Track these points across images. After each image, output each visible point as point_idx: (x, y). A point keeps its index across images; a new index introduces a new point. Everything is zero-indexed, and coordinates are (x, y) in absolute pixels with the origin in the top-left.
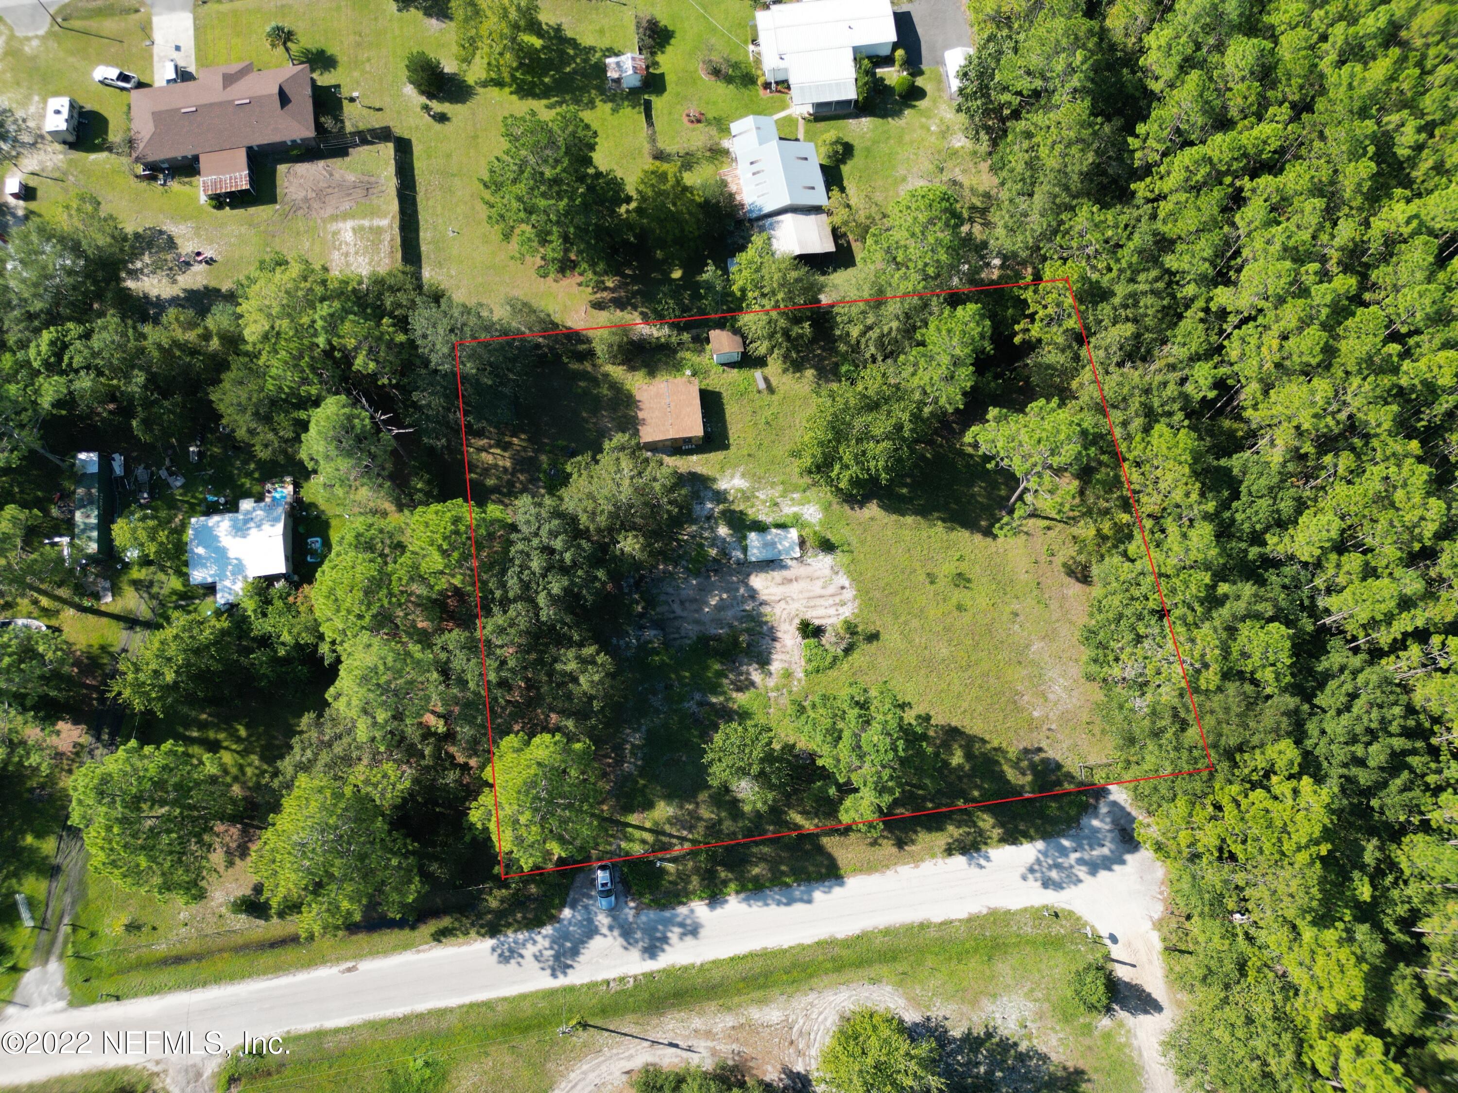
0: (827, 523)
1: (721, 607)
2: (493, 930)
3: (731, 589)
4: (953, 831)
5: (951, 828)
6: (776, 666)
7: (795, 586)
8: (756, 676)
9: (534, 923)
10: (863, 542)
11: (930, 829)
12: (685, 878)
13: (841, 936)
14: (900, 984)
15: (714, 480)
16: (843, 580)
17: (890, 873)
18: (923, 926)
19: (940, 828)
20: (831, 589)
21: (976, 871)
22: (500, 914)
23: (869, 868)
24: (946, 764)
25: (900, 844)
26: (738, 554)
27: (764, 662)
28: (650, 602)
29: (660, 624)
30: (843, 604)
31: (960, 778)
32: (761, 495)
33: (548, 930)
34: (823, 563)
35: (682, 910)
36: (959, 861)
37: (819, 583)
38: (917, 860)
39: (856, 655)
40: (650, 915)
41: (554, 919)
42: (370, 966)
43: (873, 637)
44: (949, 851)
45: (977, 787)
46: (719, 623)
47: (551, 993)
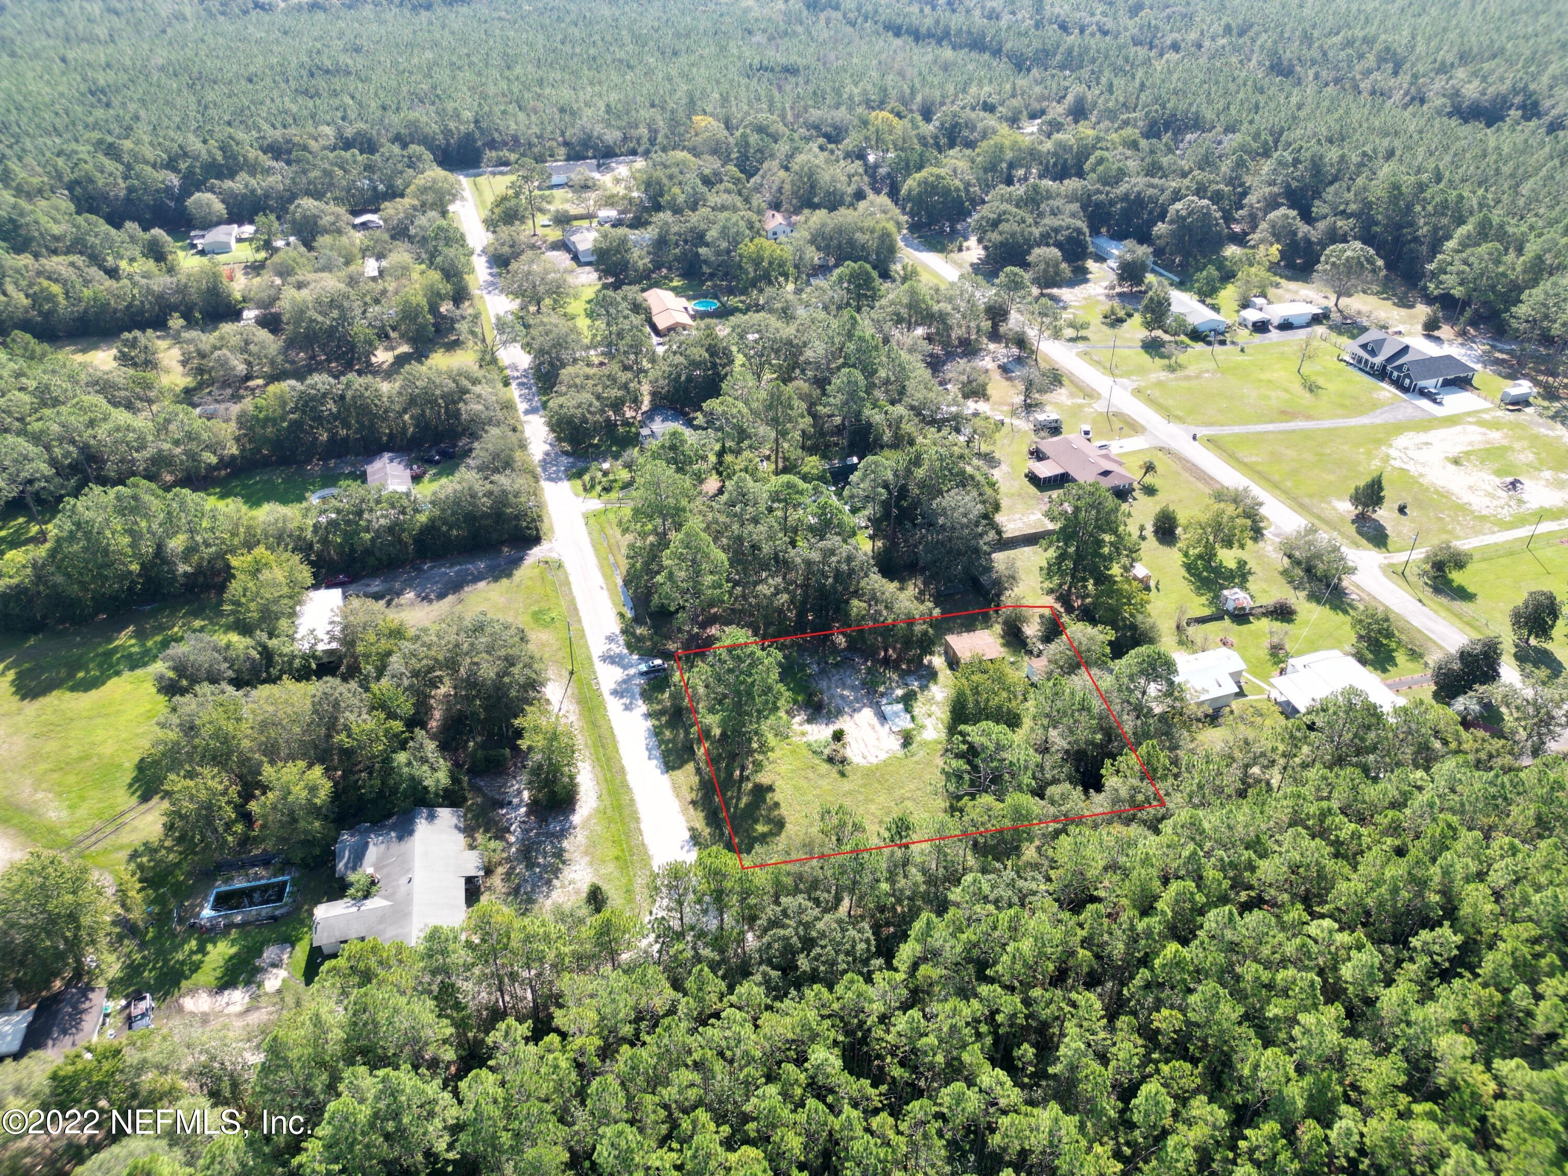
0: (925, 744)
1: (842, 697)
2: (624, 632)
3: (857, 700)
4: (707, 831)
5: (708, 830)
6: (807, 727)
7: (870, 732)
8: (797, 719)
9: (629, 645)
10: (916, 762)
11: (707, 818)
12: (659, 702)
13: (628, 777)
14: (597, 810)
15: (936, 683)
16: (883, 756)
17: (673, 798)
18: (637, 820)
19: (707, 824)
20: (874, 751)
21: (680, 844)
22: (633, 634)
23: (676, 788)
24: (756, 821)
25: (693, 803)
26: (884, 701)
27: (809, 721)
28: (837, 665)
29: (822, 672)
30: (865, 758)
31: (747, 831)
32: (934, 708)
33: (625, 651)
34: (895, 744)
35: (640, 702)
36: (687, 835)
37: (876, 743)
38: (684, 811)
39: (825, 767)
40: (637, 690)
41: (631, 653)
42: (605, 594)
43: (843, 774)
44: (692, 829)
45: (742, 843)
46: (832, 697)
47: (590, 658)
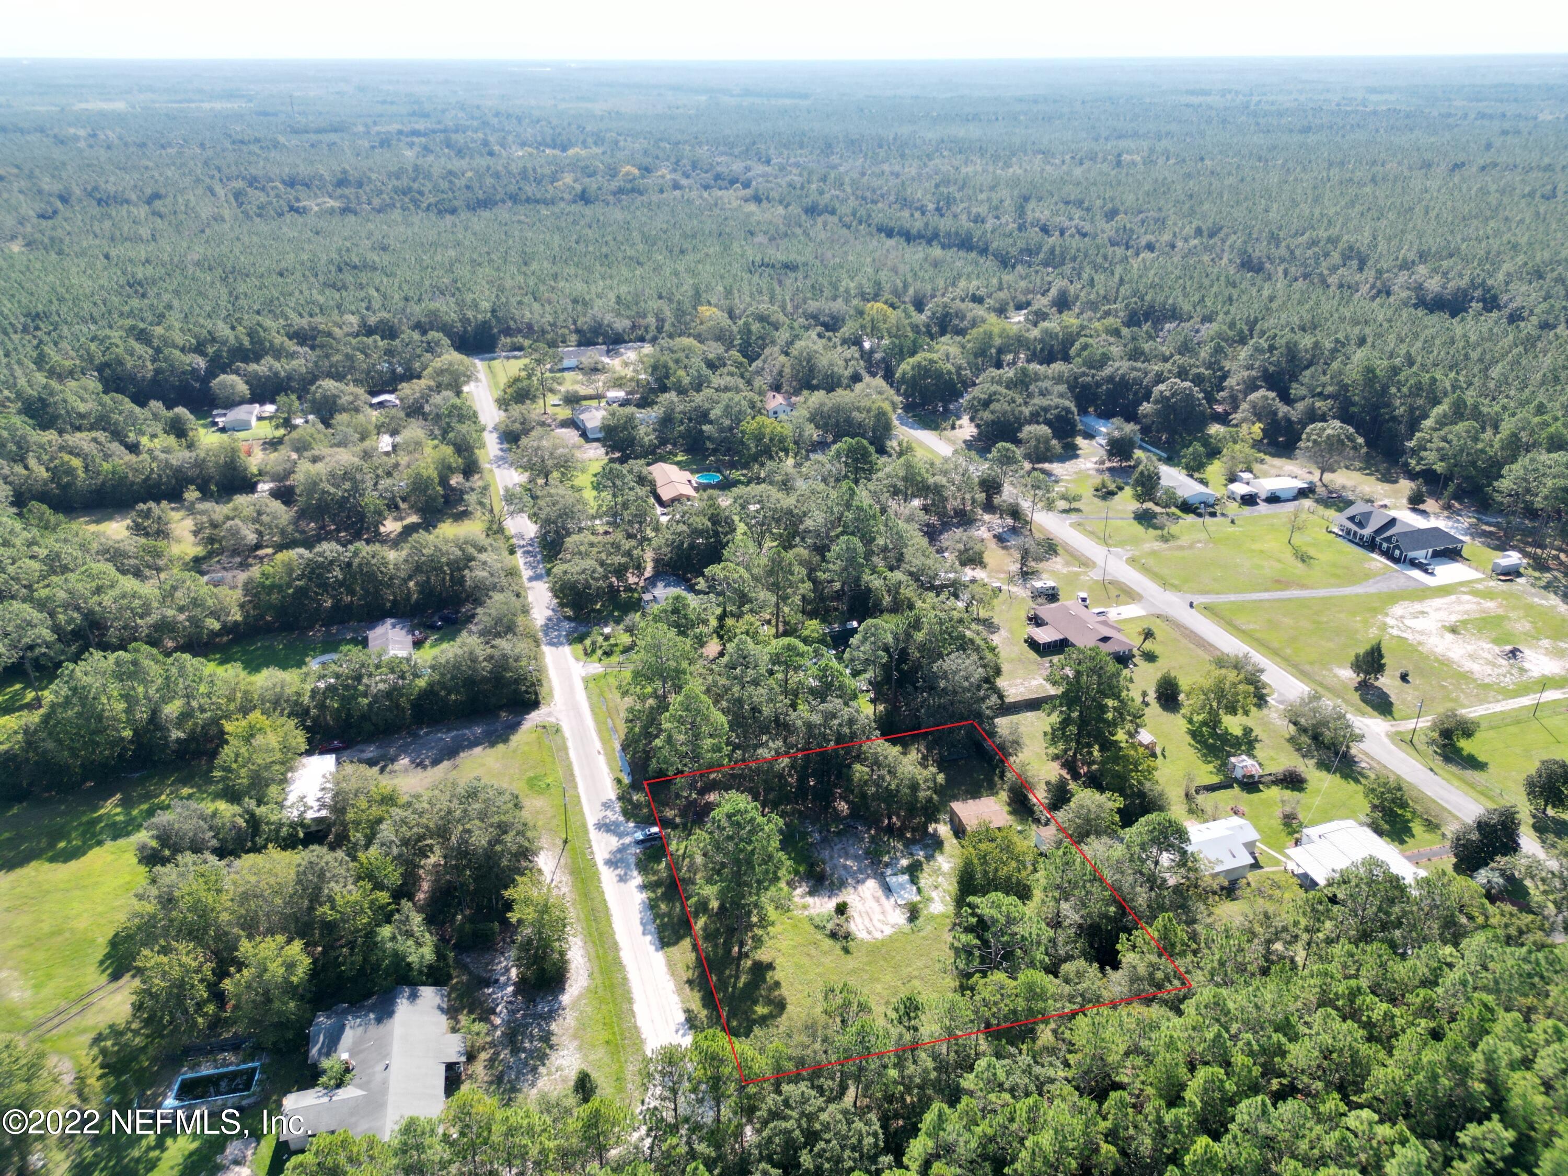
0: (932, 918)
1: (845, 867)
2: (620, 798)
3: (860, 871)
5: (705, 1012)
6: (810, 900)
7: (874, 905)
8: (799, 891)
9: (625, 813)
10: (924, 938)
11: (703, 999)
12: (655, 873)
13: (622, 954)
14: (588, 989)
15: (942, 853)
16: (888, 931)
17: (668, 977)
18: (630, 1001)
19: (704, 1006)
20: (879, 925)
21: (675, 1026)
22: (630, 801)
23: (671, 965)
24: (755, 1002)
25: (690, 982)
26: (889, 872)
27: (811, 893)
28: (839, 834)
29: (824, 840)
30: (869, 933)
31: (746, 1013)
32: (940, 879)
33: (621, 819)
34: (899, 918)
35: (635, 873)
36: (681, 1017)
37: (881, 917)
38: (679, 991)
39: (829, 942)
40: (632, 860)
41: (628, 820)
42: (601, 761)
43: (846, 951)
44: (687, 1011)
45: (740, 1025)
46: (834, 867)
47: (584, 826)
